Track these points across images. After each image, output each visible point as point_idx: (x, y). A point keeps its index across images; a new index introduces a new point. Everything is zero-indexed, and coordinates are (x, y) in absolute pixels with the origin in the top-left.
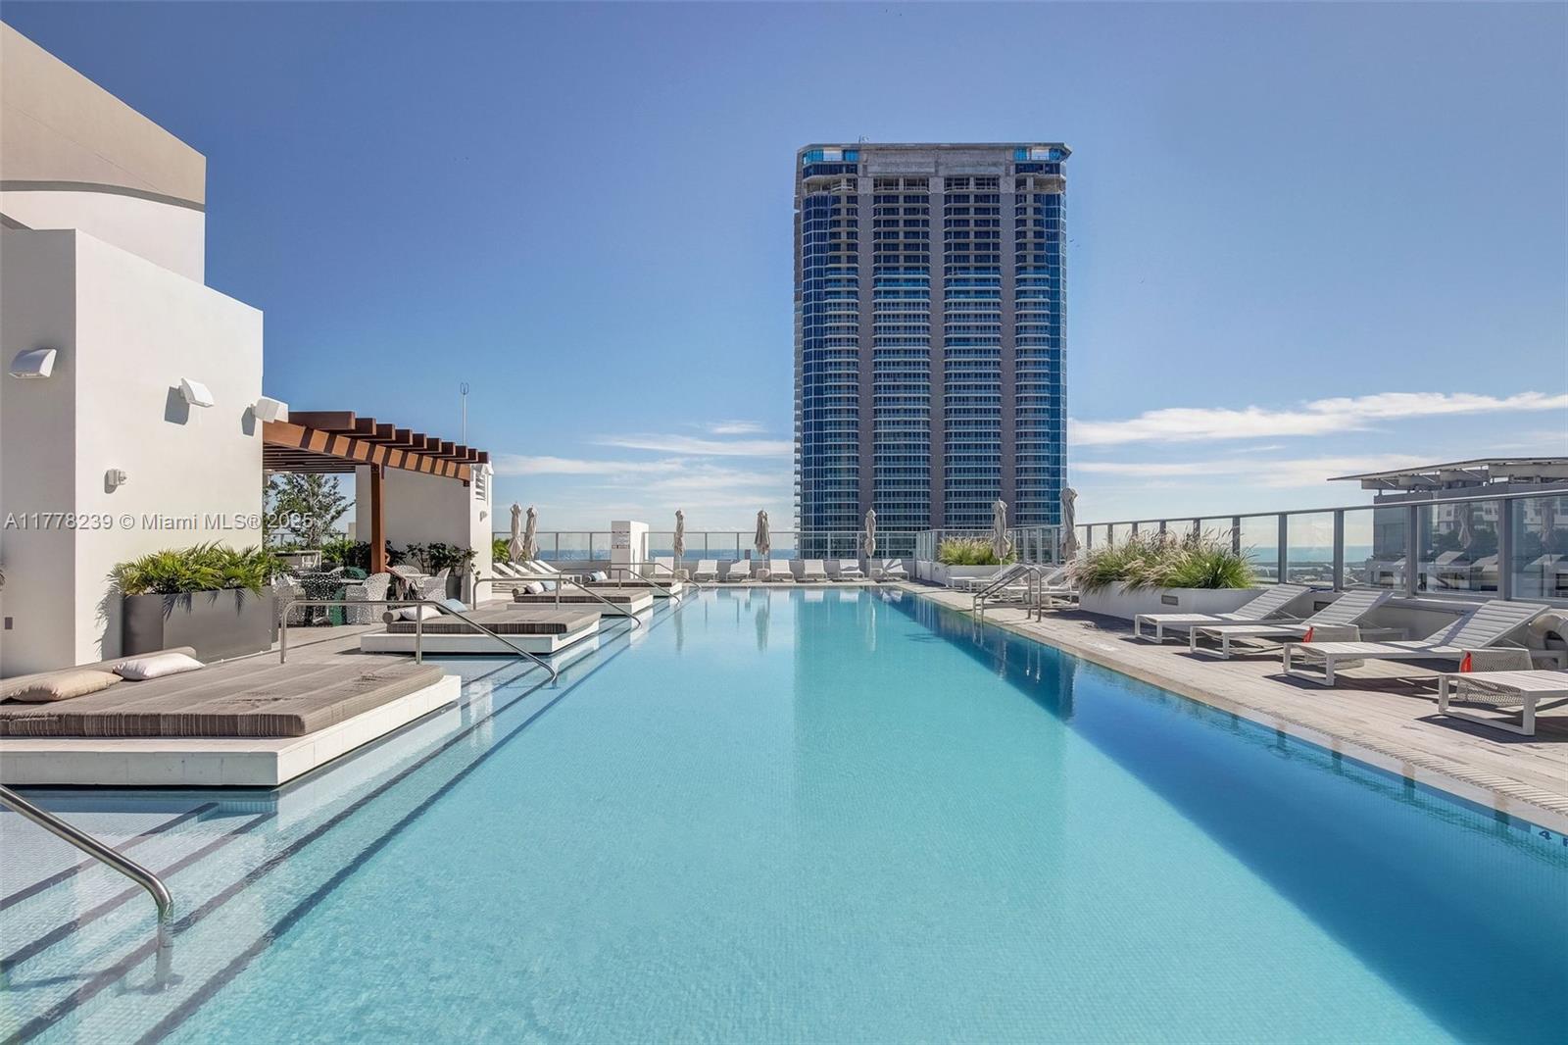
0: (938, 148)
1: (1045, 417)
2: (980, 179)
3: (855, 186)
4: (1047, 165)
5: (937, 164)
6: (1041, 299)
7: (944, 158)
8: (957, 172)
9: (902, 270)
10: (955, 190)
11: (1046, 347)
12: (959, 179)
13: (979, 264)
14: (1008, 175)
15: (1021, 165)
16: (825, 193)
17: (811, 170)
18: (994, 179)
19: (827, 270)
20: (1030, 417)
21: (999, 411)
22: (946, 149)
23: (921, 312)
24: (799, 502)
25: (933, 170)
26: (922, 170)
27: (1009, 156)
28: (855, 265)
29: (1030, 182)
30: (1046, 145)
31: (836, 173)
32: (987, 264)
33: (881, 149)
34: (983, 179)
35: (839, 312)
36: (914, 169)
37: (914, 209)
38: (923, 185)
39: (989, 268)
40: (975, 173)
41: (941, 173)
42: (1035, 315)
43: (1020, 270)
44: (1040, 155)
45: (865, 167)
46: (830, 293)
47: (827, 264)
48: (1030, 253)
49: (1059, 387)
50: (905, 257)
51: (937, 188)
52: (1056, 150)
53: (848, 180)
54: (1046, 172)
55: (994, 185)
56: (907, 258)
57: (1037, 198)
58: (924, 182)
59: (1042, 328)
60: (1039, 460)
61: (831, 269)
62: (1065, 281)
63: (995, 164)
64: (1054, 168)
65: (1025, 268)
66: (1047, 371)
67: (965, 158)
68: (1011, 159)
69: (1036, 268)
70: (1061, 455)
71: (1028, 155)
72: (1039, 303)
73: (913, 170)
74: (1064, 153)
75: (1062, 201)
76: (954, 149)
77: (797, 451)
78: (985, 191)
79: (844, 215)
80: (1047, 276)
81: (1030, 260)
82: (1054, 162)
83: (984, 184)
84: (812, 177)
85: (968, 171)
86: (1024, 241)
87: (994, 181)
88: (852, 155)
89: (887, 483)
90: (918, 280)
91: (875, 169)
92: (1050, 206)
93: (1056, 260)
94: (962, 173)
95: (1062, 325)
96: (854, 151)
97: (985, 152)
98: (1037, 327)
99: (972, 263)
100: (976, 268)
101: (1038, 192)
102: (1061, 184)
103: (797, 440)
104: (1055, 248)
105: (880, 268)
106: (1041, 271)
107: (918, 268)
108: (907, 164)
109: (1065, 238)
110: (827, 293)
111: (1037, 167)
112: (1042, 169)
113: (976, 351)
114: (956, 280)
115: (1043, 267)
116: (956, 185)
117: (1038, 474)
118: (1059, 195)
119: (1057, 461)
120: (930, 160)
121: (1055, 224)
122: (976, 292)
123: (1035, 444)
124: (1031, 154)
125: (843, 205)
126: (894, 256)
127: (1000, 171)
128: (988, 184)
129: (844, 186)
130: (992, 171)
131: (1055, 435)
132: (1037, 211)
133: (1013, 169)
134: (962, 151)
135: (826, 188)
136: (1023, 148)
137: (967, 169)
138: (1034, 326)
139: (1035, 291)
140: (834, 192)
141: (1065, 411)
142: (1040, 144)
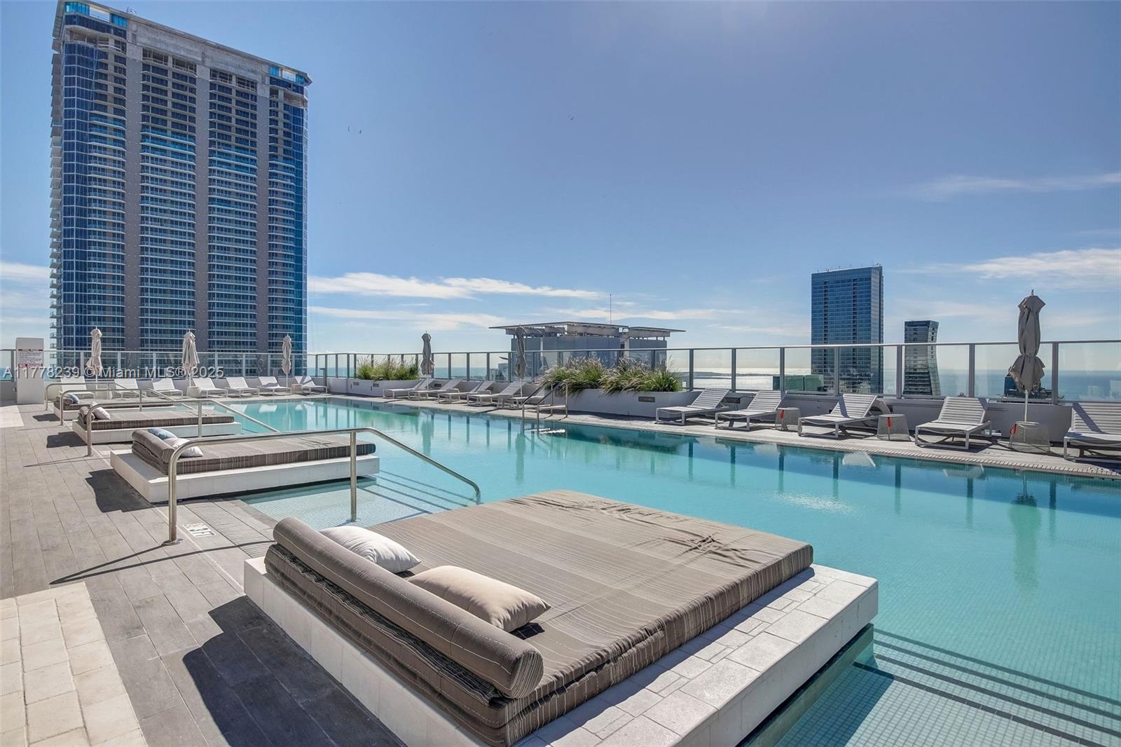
0: (204, 43)
1: (291, 270)
2: (241, 79)
3: (124, 49)
4: (294, 85)
5: (204, 56)
6: (288, 182)
7: (209, 52)
8: (221, 67)
9: (169, 133)
10: (219, 81)
11: (293, 219)
12: (223, 74)
13: (239, 145)
14: (263, 83)
15: (274, 79)
16: (91, 46)
17: (75, 20)
18: (252, 83)
19: (92, 115)
20: (280, 269)
21: (255, 261)
22: (213, 46)
23: (188, 172)
24: (55, 324)
25: (200, 59)
26: (190, 56)
27: (265, 69)
28: (122, 118)
29: (281, 94)
30: (293, 70)
31: (104, 32)
32: (246, 147)
33: (150, 26)
34: (244, 80)
35: (105, 156)
36: (183, 53)
37: (183, 86)
38: (192, 69)
39: (248, 150)
40: (237, 73)
41: (208, 63)
42: (284, 193)
43: (272, 157)
44: (289, 76)
45: (134, 36)
46: (96, 136)
47: (92, 110)
48: (281, 147)
49: (302, 249)
50: (173, 123)
51: (203, 74)
52: (301, 77)
53: (116, 42)
54: (294, 90)
55: (252, 87)
56: (174, 125)
57: (286, 107)
58: (192, 67)
59: (289, 204)
60: (287, 301)
61: (96, 115)
62: (306, 173)
63: (254, 72)
64: (300, 90)
65: (277, 157)
66: (292, 236)
67: (229, 59)
68: (267, 72)
69: (284, 158)
70: (303, 299)
71: (280, 72)
72: (287, 185)
73: (181, 53)
74: (307, 81)
75: (305, 115)
76: (218, 48)
77: (53, 276)
78: (245, 89)
79: (111, 70)
80: (293, 166)
81: (280, 151)
82: (299, 85)
83: (244, 84)
84: (76, 26)
85: (231, 70)
86: (276, 136)
87: (253, 84)
88: (121, 21)
89: (154, 311)
90: (185, 145)
91: (145, 39)
92: (295, 118)
93: (300, 156)
94: (226, 69)
95: (304, 204)
96: (123, 18)
97: (245, 59)
98: (286, 202)
99: (233, 142)
100: (237, 147)
101: (287, 103)
102: (304, 102)
103: (53, 266)
104: (300, 147)
105: (148, 127)
106: (290, 162)
107: (185, 135)
108: (176, 46)
109: (307, 142)
110: (92, 136)
111: (287, 84)
112: (290, 87)
113: (236, 212)
114: (219, 153)
115: (291, 159)
116: (220, 77)
117: (286, 312)
118: (303, 110)
119: (300, 303)
120: (197, 50)
121: (300, 130)
122: (236, 166)
123: (284, 290)
124: (282, 73)
125: (111, 61)
126: (163, 120)
127: (258, 78)
128: (248, 85)
129: (111, 45)
130: (251, 76)
131: (300, 285)
132: (286, 116)
133: (267, 80)
134: (225, 52)
135: (91, 40)
136: (276, 67)
137: (230, 68)
138: (283, 201)
139: (284, 176)
140: (101, 47)
141: (306, 267)
142: (289, 69)
